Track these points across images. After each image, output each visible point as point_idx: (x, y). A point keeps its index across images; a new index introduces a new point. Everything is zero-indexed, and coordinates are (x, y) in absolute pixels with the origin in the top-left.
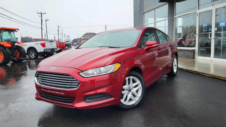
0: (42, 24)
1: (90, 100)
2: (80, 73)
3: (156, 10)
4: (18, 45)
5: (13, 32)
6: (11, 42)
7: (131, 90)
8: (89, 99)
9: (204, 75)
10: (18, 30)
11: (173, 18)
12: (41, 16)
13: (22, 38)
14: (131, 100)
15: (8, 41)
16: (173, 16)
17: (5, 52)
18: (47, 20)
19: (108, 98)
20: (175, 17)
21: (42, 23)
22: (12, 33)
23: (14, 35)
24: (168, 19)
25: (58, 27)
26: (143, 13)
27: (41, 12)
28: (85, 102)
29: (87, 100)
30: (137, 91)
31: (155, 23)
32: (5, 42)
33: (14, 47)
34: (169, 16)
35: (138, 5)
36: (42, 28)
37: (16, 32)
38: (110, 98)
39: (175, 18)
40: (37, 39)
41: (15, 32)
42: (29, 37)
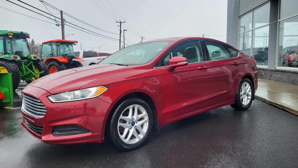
0: (120, 36)
1: (61, 132)
2: (49, 97)
3: (256, 12)
4: (76, 60)
5: (72, 45)
6: (68, 57)
7: (135, 123)
8: (58, 131)
9: (291, 112)
10: (77, 42)
11: (277, 23)
12: (120, 26)
13: (84, 52)
14: (133, 137)
15: (65, 56)
16: (277, 20)
17: (60, 68)
18: (125, 30)
19: (83, 132)
20: (279, 20)
21: (120, 34)
22: (70, 46)
23: (72, 49)
24: (269, 25)
25: (142, 39)
26: (239, 17)
27: (120, 20)
28: (53, 134)
29: (56, 133)
30: (142, 126)
31: (253, 31)
32: (61, 57)
33: (71, 63)
34: (271, 20)
35: (233, 6)
36: (120, 40)
37: (74, 44)
38: (85, 132)
39: (279, 22)
40: (104, 53)
41: (74, 46)
42: (93, 51)
